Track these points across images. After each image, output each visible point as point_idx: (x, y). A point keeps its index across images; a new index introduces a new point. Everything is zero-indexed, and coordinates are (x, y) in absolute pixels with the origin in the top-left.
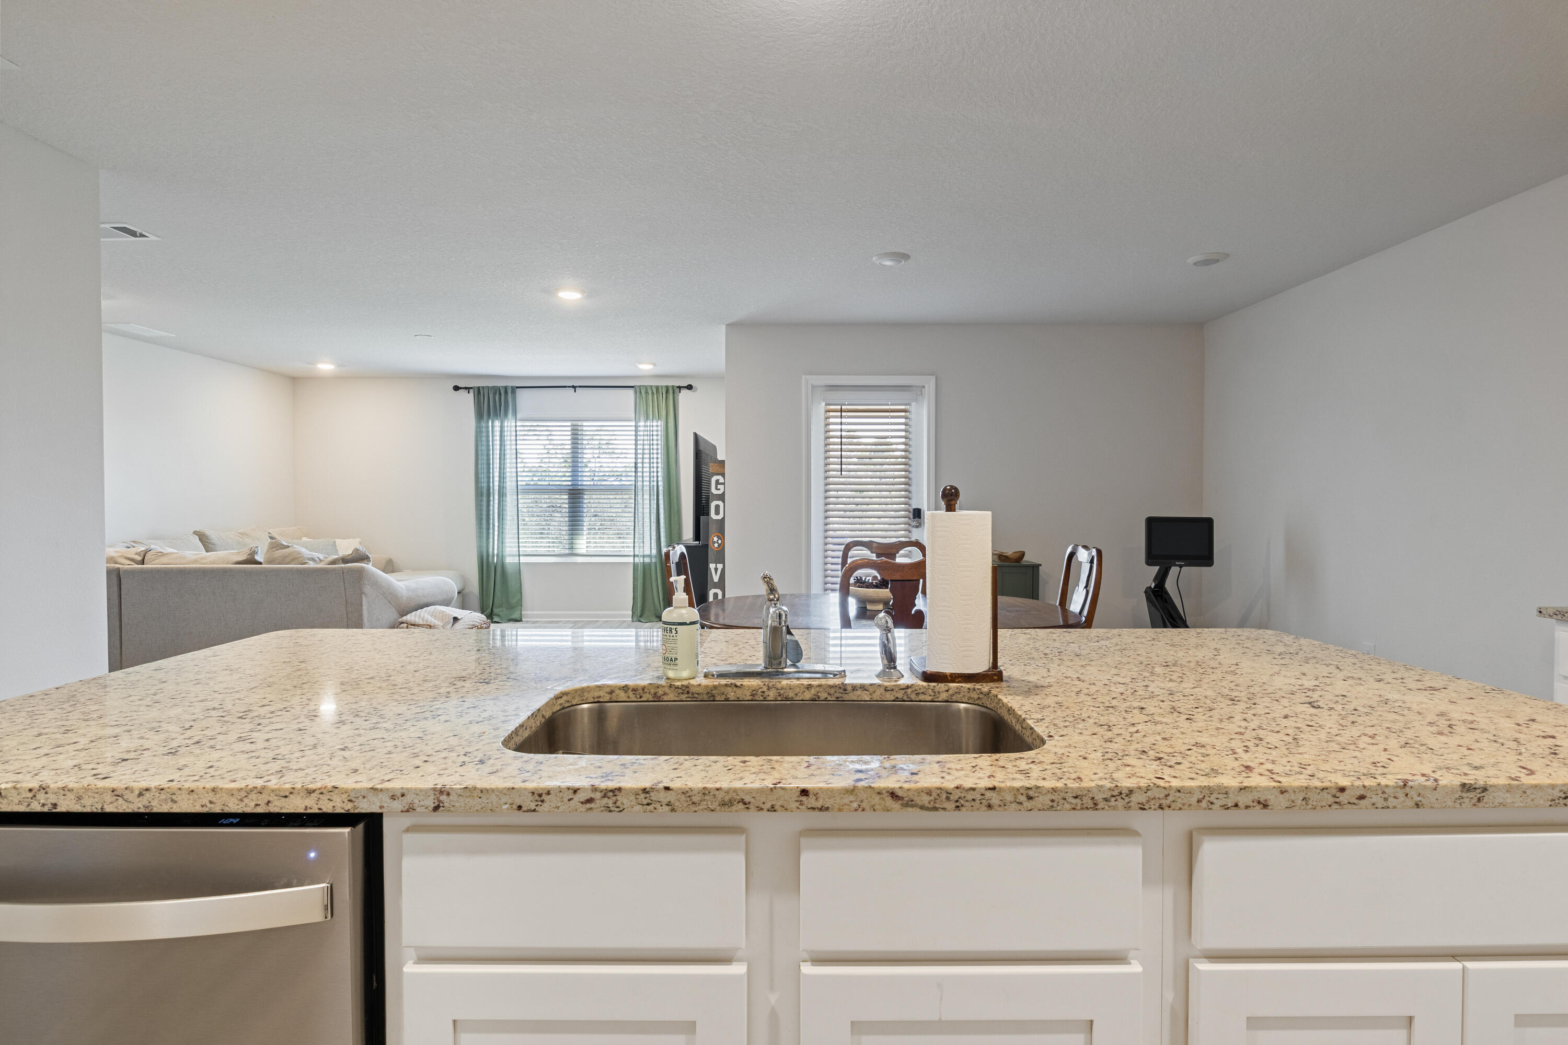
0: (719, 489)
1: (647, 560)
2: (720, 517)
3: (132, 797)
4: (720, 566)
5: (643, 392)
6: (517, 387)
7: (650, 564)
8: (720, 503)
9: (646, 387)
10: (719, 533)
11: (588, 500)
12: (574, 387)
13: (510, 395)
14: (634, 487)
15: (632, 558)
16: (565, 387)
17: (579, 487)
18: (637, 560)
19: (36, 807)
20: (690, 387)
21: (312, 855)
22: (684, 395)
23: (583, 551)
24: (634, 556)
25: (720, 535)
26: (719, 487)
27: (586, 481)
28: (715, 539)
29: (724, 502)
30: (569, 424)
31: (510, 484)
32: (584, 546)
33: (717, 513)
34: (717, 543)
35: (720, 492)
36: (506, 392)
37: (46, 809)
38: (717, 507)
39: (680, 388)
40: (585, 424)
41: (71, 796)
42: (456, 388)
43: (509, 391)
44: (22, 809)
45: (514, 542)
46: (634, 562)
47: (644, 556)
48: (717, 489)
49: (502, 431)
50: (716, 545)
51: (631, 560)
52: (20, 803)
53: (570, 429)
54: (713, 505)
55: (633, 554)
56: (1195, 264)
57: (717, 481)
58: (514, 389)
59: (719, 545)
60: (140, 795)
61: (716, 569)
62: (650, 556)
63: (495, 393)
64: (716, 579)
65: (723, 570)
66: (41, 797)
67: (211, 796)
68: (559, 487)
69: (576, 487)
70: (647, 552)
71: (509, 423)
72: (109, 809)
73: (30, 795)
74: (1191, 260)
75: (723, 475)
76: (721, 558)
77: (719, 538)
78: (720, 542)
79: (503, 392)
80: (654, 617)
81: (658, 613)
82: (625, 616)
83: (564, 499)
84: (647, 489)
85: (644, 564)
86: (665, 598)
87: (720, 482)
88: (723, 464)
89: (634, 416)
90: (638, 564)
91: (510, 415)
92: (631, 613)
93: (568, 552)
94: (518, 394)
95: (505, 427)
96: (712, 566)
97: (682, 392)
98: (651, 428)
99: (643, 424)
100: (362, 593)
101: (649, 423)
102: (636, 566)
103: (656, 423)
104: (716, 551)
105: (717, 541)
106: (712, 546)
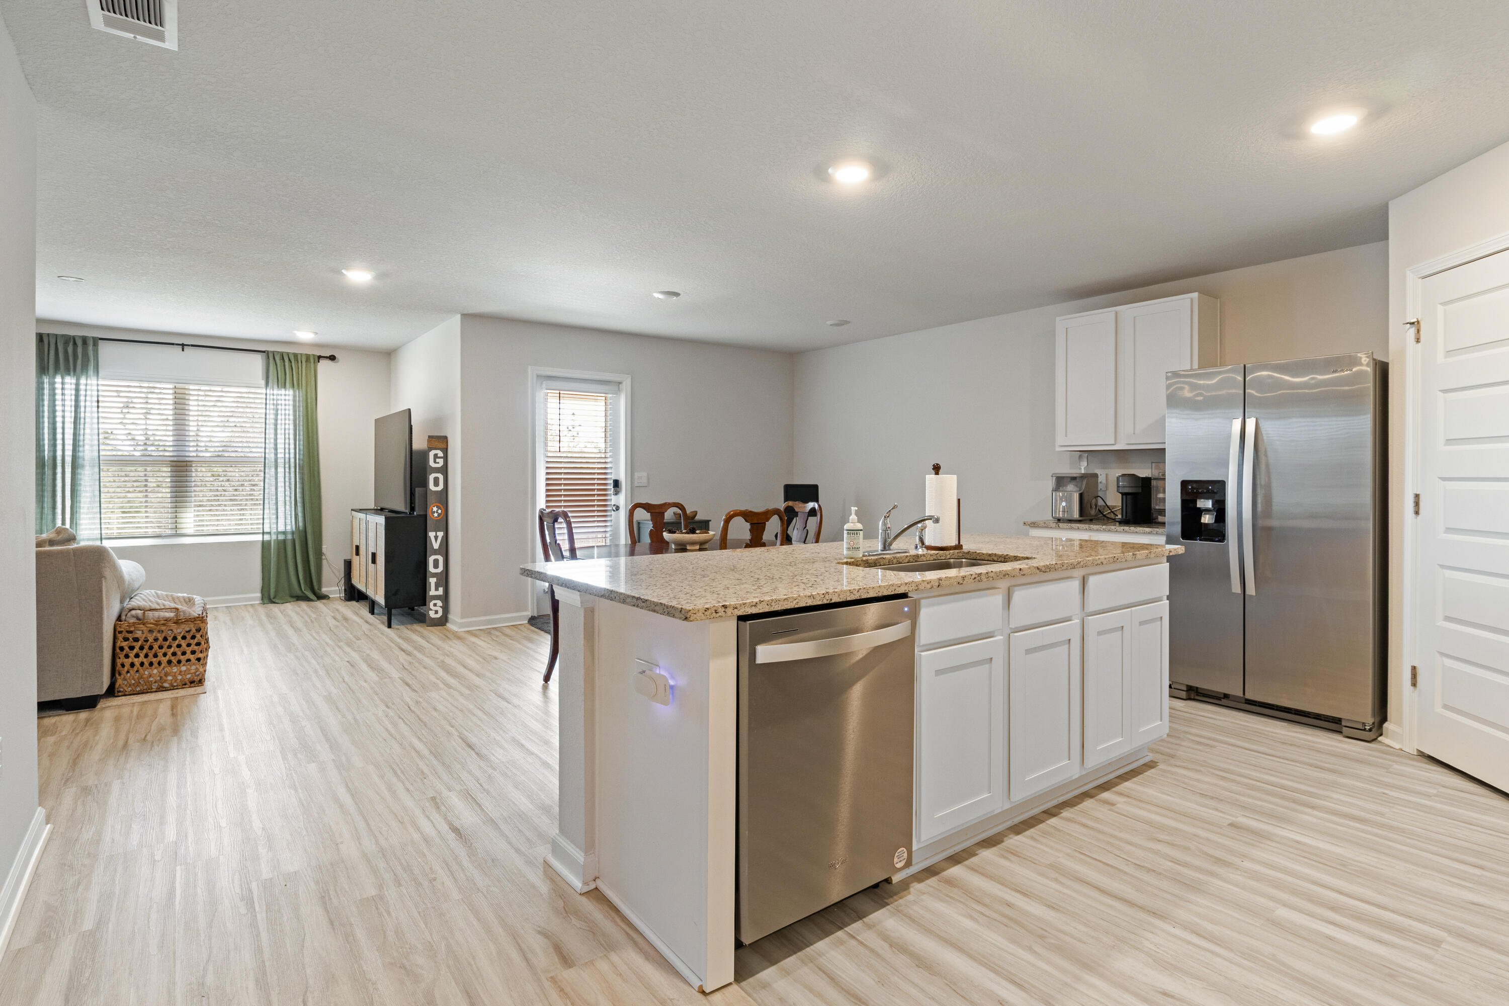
0: (438, 463)
1: (280, 537)
2: (440, 488)
3: (855, 592)
4: (442, 532)
5: (278, 358)
6: (101, 339)
7: (284, 541)
8: (440, 475)
10: (440, 503)
11: (199, 474)
12: (183, 345)
13: (91, 348)
14: (263, 459)
15: (261, 535)
16: (173, 344)
17: (187, 459)
18: (267, 537)
19: (825, 602)
20: (332, 358)
21: (906, 609)
22: (323, 365)
23: (191, 531)
24: (263, 533)
25: (438, 504)
26: (438, 460)
27: (191, 453)
28: (435, 509)
29: (444, 474)
30: (171, 386)
31: (88, 452)
32: (192, 525)
33: (437, 484)
34: (437, 512)
35: (439, 465)
36: (84, 342)
37: (828, 602)
38: (437, 479)
39: (320, 357)
40: (191, 387)
41: (836, 595)
43: (91, 343)
44: (820, 603)
45: (94, 524)
46: (263, 540)
47: (277, 532)
48: (435, 462)
49: (77, 390)
50: (436, 515)
51: (259, 538)
52: (820, 600)
53: (171, 391)
54: (431, 477)
55: (262, 531)
56: (831, 325)
57: (436, 455)
58: (96, 341)
59: (439, 514)
60: (858, 591)
61: (436, 537)
62: (284, 533)
63: (66, 343)
64: (436, 546)
65: (444, 536)
66: (827, 596)
67: (879, 589)
68: (160, 458)
69: (181, 459)
70: (280, 528)
71: (89, 383)
72: (849, 599)
73: (823, 596)
74: (829, 323)
75: (446, 451)
76: (443, 527)
77: (438, 507)
78: (442, 512)
79: (79, 343)
80: (292, 597)
81: (297, 591)
82: (254, 599)
83: (166, 471)
84: (281, 461)
85: (278, 542)
86: (305, 578)
87: (439, 456)
88: (445, 439)
89: (263, 383)
90: (269, 542)
91: (91, 371)
92: (259, 595)
93: (169, 532)
94: (102, 346)
95: (82, 387)
96: (432, 535)
97: (322, 362)
98: (285, 397)
99: (275, 392)
100: (102, 577)
101: (283, 392)
102: (265, 546)
103: (291, 392)
104: (437, 520)
105: (437, 510)
106: (431, 516)
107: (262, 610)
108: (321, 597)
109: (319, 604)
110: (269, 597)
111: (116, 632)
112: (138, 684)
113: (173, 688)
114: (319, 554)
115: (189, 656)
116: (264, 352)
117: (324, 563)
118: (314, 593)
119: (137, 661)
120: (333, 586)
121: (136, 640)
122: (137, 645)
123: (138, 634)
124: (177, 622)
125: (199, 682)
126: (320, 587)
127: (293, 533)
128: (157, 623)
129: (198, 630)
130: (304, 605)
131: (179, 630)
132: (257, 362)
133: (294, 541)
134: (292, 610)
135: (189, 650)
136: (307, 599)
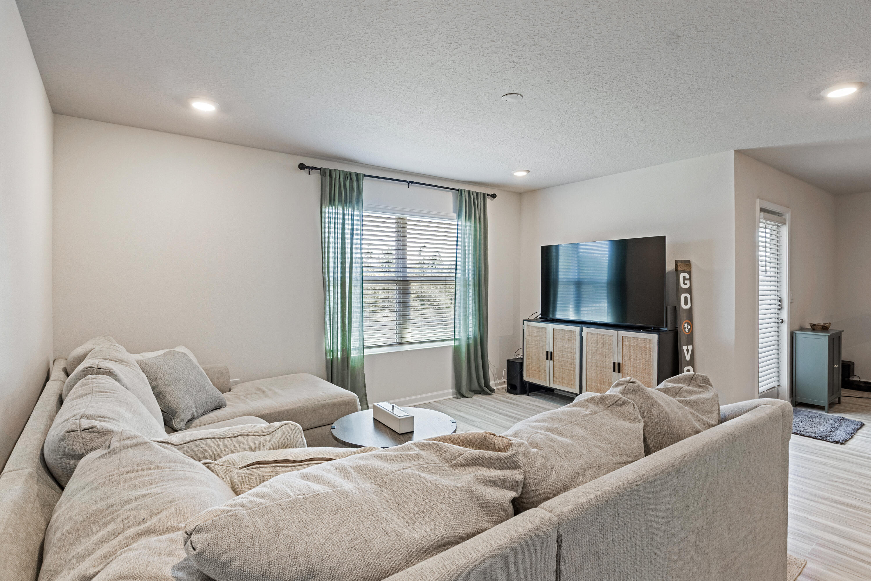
0: (686, 284)
2: (688, 307)
4: (690, 347)
5: (466, 195)
6: (366, 176)
8: (688, 295)
10: (688, 320)
12: (410, 182)
13: (357, 182)
15: (453, 341)
18: (457, 343)
20: (494, 196)
23: (410, 340)
24: (455, 339)
26: (686, 282)
28: (686, 325)
29: (691, 294)
33: (686, 303)
34: (687, 328)
35: (687, 286)
38: (686, 298)
39: (488, 195)
42: (302, 167)
46: (455, 346)
48: (684, 284)
50: (687, 330)
51: (451, 343)
54: (683, 298)
57: (684, 277)
58: (362, 177)
59: (689, 330)
61: (688, 350)
63: (345, 179)
64: (688, 358)
65: (693, 350)
68: (391, 278)
69: (405, 279)
71: (354, 212)
75: (689, 273)
76: (690, 341)
77: (688, 324)
78: (689, 327)
79: (354, 177)
83: (394, 289)
85: (465, 346)
87: (686, 278)
88: (688, 263)
89: (455, 215)
90: (459, 347)
96: (685, 348)
98: (470, 227)
99: (464, 223)
101: (468, 222)
102: (456, 350)
103: (473, 224)
104: (688, 335)
105: (688, 326)
106: (684, 331)
110: (460, 394)
116: (458, 190)
132: (449, 198)
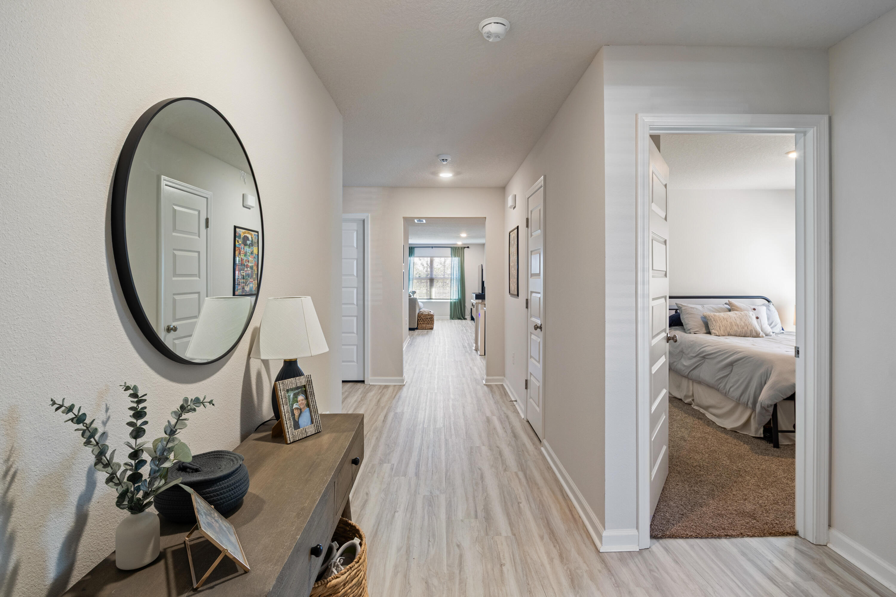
1: (455, 301)
5: (454, 248)
6: (415, 247)
7: (456, 302)
9: (455, 247)
11: (435, 281)
12: (432, 247)
13: (413, 250)
14: (451, 278)
16: (430, 247)
18: (451, 301)
20: (468, 247)
22: (466, 249)
23: (434, 298)
27: (434, 276)
30: (430, 258)
31: (412, 277)
32: (434, 296)
36: (412, 248)
39: (465, 247)
40: (435, 258)
43: (413, 248)
47: (454, 299)
51: (449, 301)
53: (430, 260)
55: (450, 299)
62: (456, 299)
69: (432, 278)
70: (455, 298)
80: (458, 318)
81: (459, 317)
82: (448, 318)
83: (428, 280)
84: (455, 278)
85: (454, 302)
86: (461, 313)
89: (450, 256)
90: (452, 302)
91: (413, 256)
92: (449, 317)
93: (429, 298)
94: (415, 249)
95: (411, 260)
97: (466, 248)
98: (456, 260)
99: (454, 258)
100: (416, 304)
101: (455, 258)
102: (451, 303)
103: (457, 258)
107: (449, 321)
108: (465, 319)
109: (464, 321)
110: (451, 318)
111: (418, 316)
112: (421, 328)
113: (427, 329)
114: (465, 306)
115: (430, 323)
116: (451, 248)
117: (466, 309)
118: (463, 318)
119: (421, 323)
120: (468, 316)
121: (421, 318)
122: (422, 319)
123: (422, 317)
124: (428, 315)
125: (432, 329)
126: (465, 316)
127: (458, 299)
128: (425, 315)
129: (432, 317)
130: (460, 320)
131: (429, 317)
132: (449, 249)
133: (458, 302)
134: (457, 321)
135: (430, 321)
136: (461, 319)
